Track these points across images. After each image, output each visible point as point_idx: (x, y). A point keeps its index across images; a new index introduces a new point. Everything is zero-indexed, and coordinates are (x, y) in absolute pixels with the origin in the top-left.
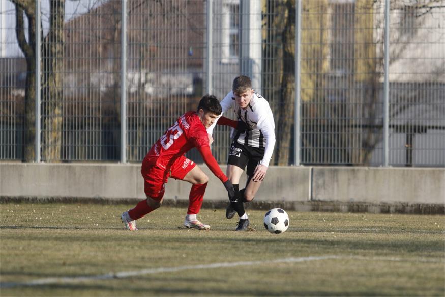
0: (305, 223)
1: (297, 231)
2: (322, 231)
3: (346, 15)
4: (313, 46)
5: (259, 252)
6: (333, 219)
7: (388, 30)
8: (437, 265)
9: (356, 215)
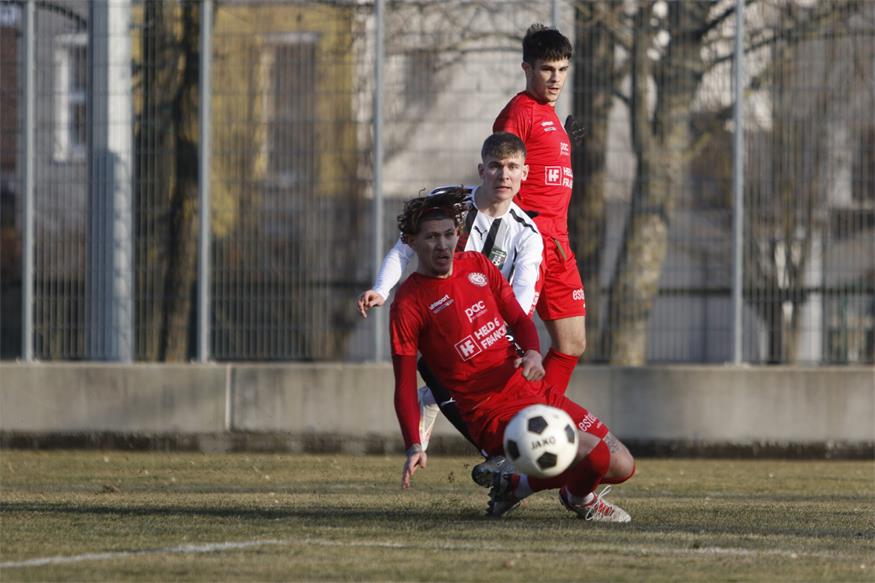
0: (218, 475)
1: (202, 493)
2: (252, 491)
3: (299, 66)
4: (234, 127)
5: (127, 535)
6: (274, 468)
7: (381, 95)
8: (474, 556)
9: (319, 459)
